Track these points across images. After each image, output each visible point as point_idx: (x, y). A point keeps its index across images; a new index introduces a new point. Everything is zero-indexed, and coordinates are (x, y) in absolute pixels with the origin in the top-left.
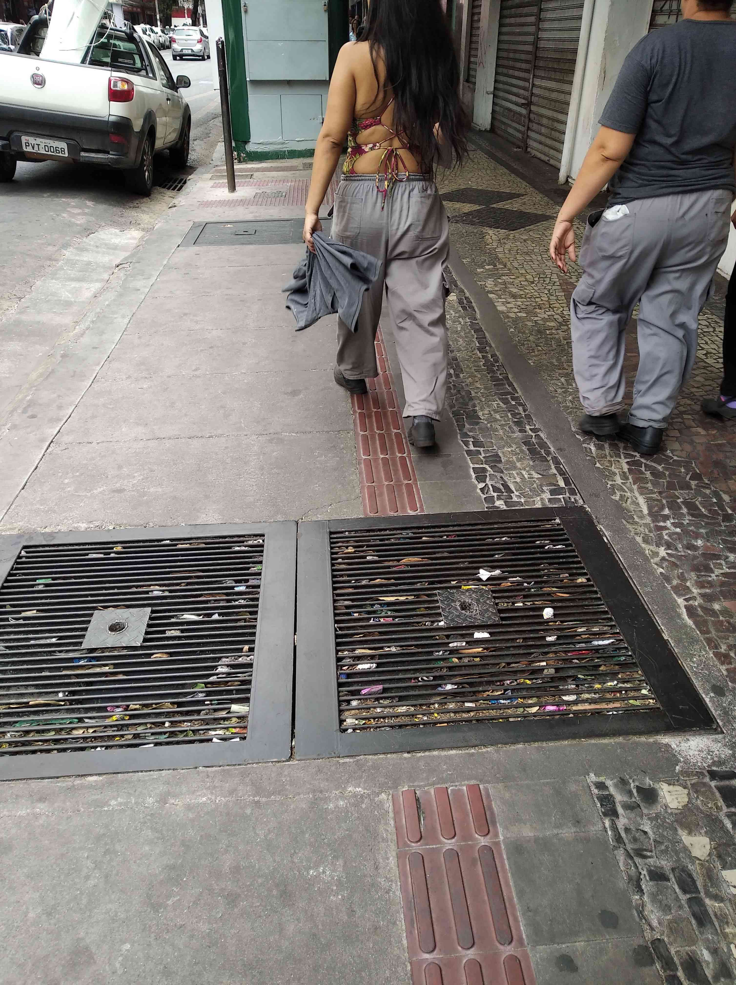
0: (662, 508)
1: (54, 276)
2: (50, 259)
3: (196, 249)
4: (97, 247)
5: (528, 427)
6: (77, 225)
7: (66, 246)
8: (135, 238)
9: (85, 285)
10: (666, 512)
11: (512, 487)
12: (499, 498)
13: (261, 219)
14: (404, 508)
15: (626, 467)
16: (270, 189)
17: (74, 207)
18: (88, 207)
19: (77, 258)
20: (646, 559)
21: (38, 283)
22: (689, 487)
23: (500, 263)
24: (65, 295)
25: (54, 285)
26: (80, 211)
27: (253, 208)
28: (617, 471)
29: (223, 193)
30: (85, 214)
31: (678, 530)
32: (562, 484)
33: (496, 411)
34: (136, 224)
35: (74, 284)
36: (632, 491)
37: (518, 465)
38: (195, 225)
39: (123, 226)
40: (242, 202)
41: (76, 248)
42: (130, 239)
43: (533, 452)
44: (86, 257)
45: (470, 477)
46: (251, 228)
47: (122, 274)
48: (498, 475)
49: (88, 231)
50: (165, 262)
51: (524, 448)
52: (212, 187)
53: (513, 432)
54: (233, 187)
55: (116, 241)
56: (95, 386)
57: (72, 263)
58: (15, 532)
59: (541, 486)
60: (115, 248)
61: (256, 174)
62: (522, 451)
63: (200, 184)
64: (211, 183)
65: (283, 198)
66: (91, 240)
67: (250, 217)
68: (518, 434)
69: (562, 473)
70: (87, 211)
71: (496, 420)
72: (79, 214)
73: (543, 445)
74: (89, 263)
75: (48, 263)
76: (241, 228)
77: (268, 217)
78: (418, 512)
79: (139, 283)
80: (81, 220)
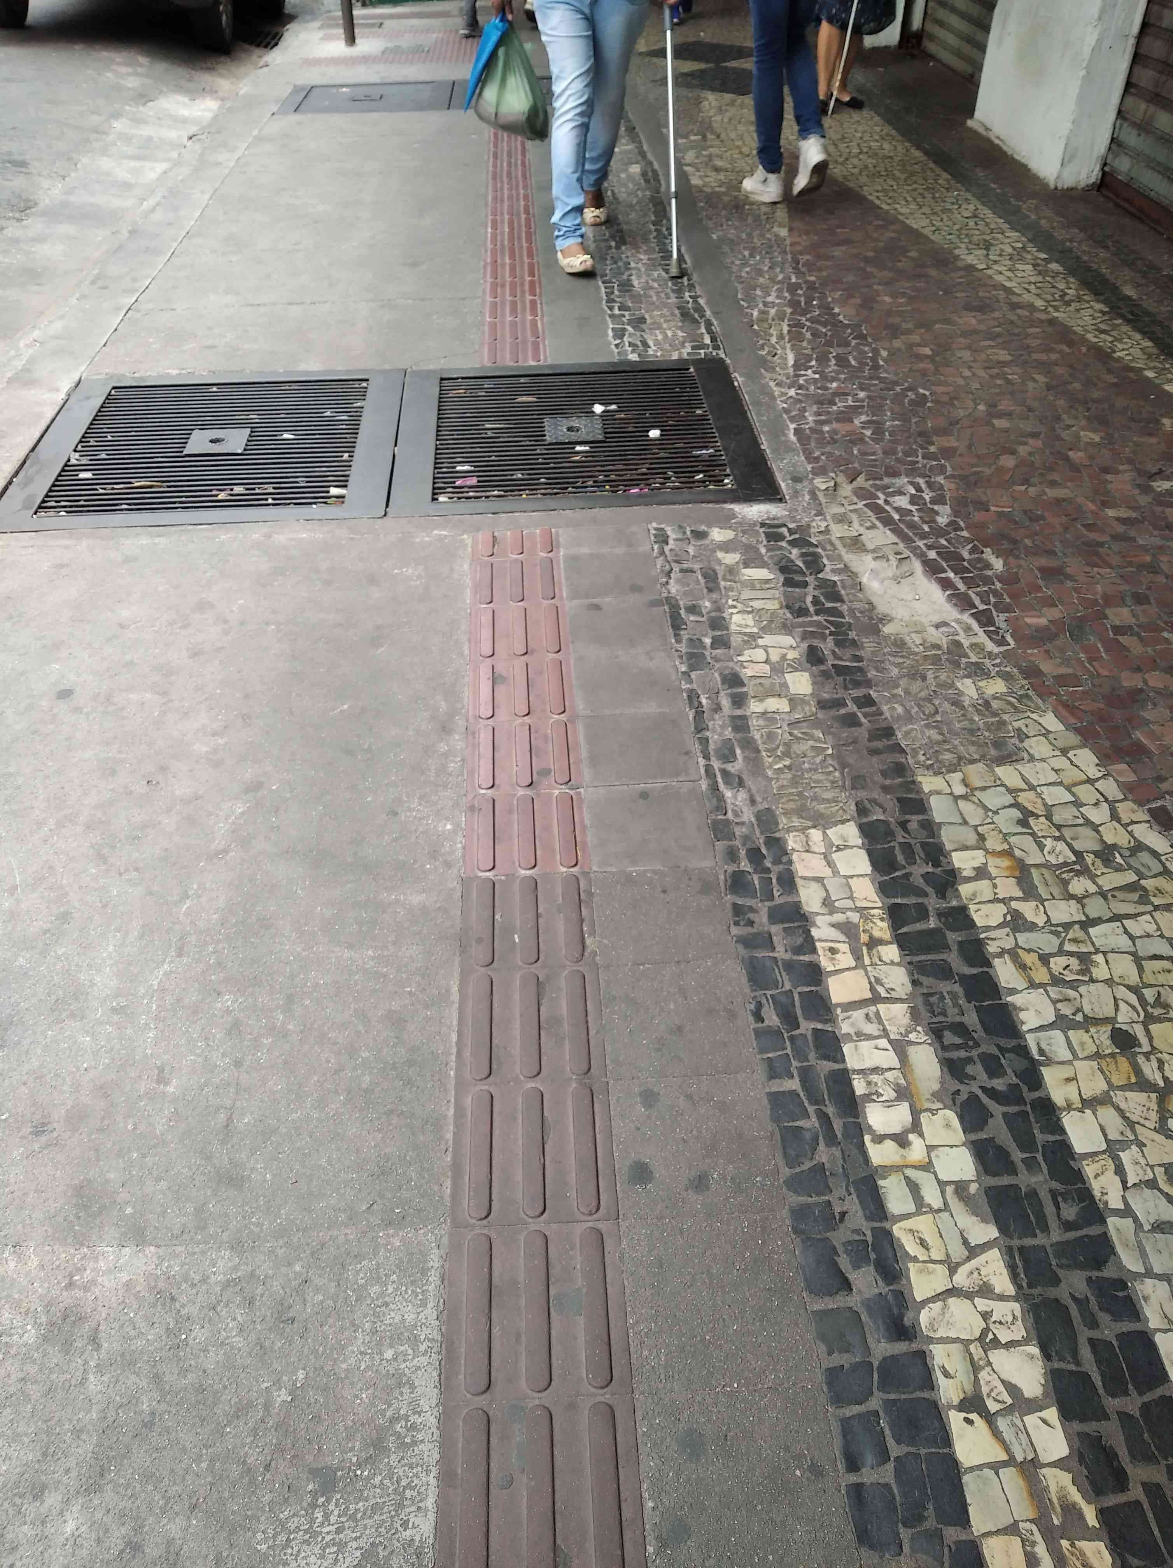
0: (811, 360)
1: (104, 152)
2: (97, 132)
3: (298, 117)
4: (159, 119)
5: (687, 294)
6: (129, 89)
7: (116, 115)
8: (209, 110)
9: (148, 164)
10: (813, 363)
11: (651, 343)
12: (633, 352)
13: (391, 81)
14: (525, 359)
15: (786, 329)
16: (406, 42)
17: (119, 64)
18: (141, 66)
19: (133, 131)
20: (773, 398)
21: (85, 160)
22: (847, 344)
23: (713, 133)
24: (122, 174)
25: (105, 163)
26: (130, 70)
27: (381, 67)
28: (774, 333)
29: (338, 47)
30: (137, 74)
31: (817, 376)
32: (707, 340)
33: (654, 280)
34: (213, 92)
35: (133, 164)
36: (784, 348)
37: (665, 326)
38: (297, 89)
39: (195, 94)
40: (365, 59)
41: (131, 120)
42: (204, 110)
43: (685, 315)
44: (146, 131)
45: (607, 335)
46: (375, 92)
47: (197, 147)
48: (638, 333)
49: (143, 97)
50: (255, 133)
51: (677, 312)
52: (321, 39)
53: (668, 298)
54: (351, 39)
55: (185, 112)
56: (173, 260)
57: (127, 138)
58: (103, 376)
59: (683, 343)
60: (185, 121)
61: (388, 23)
62: (673, 314)
63: (303, 36)
64: (321, 34)
65: (424, 54)
66: (150, 110)
67: (374, 79)
68: (673, 300)
69: (710, 331)
70: (140, 70)
71: (651, 288)
72: (129, 74)
73: (700, 310)
74: (150, 139)
75: (95, 136)
76: (360, 92)
77: (399, 79)
78: (541, 363)
79: (222, 156)
80: (132, 83)
